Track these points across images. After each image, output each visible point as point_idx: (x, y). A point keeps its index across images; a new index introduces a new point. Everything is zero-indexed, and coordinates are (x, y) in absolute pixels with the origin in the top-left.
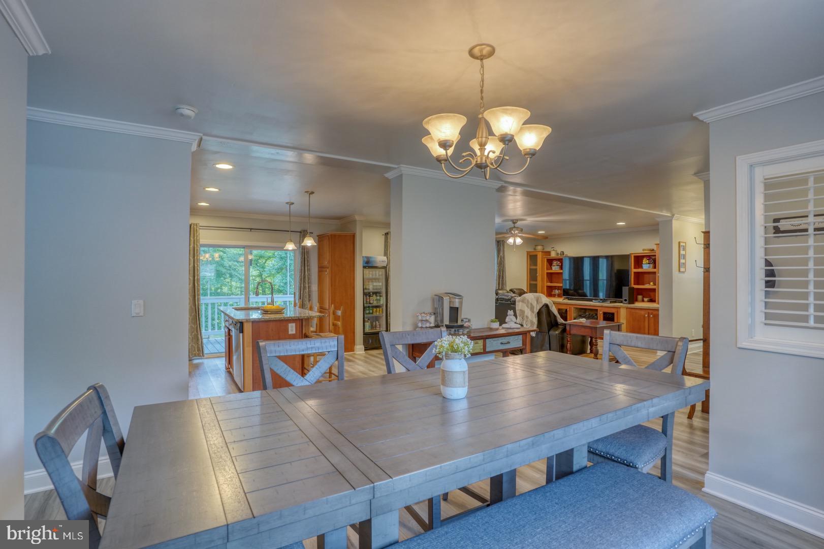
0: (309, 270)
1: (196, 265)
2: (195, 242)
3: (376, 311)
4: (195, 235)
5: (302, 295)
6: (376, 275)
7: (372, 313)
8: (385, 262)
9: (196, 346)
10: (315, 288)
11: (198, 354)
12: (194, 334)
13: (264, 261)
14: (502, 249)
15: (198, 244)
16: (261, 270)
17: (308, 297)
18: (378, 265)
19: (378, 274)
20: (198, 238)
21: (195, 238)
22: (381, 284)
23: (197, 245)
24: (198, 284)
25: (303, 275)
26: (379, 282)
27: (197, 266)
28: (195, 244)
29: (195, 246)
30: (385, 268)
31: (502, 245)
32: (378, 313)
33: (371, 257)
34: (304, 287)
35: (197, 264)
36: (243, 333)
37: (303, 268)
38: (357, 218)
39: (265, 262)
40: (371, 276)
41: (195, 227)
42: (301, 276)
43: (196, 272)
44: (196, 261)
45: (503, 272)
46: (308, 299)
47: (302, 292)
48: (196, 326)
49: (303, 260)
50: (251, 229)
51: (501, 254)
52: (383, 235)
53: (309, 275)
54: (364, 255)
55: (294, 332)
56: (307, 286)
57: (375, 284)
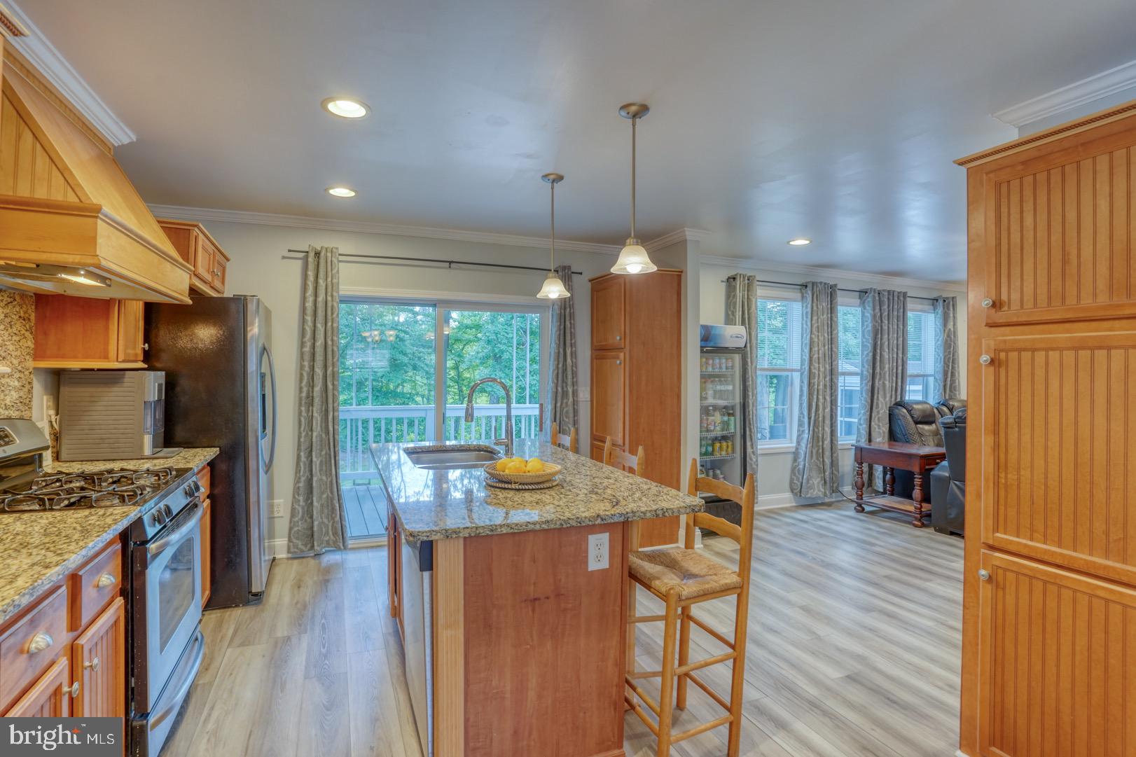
0: (574, 355)
1: (330, 342)
2: (329, 290)
3: (721, 448)
4: (330, 274)
5: (558, 409)
6: (720, 368)
7: (712, 454)
8: (742, 337)
9: (330, 524)
10: (584, 394)
11: (334, 543)
12: (325, 496)
13: (461, 347)
14: (952, 315)
15: (335, 294)
16: (458, 359)
17: (571, 415)
18: (730, 344)
19: (724, 366)
20: (335, 281)
21: (329, 279)
22: (730, 388)
23: (332, 296)
24: (333, 384)
25: (560, 366)
26: (727, 383)
27: (333, 345)
28: (329, 294)
29: (329, 298)
30: (741, 351)
31: (952, 309)
32: (724, 453)
33: (712, 327)
34: (565, 394)
35: (332, 340)
36: (431, 569)
37: (561, 350)
38: (690, 234)
39: (463, 349)
40: (710, 369)
41: (329, 255)
42: (558, 368)
43: (330, 357)
44: (329, 333)
45: (953, 362)
46: (571, 419)
47: (559, 405)
48: (329, 480)
49: (562, 332)
50: (450, 262)
51: (950, 326)
52: (722, 281)
53: (575, 365)
54: (703, 321)
55: (605, 564)
56: (570, 390)
57: (719, 387)
